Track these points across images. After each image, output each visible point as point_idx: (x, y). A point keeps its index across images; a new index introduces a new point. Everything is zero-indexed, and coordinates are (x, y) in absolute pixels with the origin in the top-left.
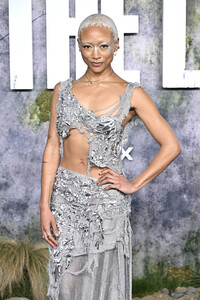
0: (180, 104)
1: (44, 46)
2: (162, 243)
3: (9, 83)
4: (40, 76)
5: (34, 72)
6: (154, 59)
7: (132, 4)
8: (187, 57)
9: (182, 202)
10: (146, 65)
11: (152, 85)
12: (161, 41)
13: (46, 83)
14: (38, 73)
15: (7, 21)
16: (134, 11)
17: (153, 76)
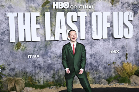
0: (50, 44)
1: (18, 32)
2: (47, 76)
3: (10, 41)
4: (17, 39)
5: (16, 38)
6: (44, 34)
7: (38, 22)
8: (51, 34)
9: (51, 66)
10: (42, 36)
11: (43, 40)
12: (45, 30)
13: (19, 40)
14: (17, 38)
15: (9, 26)
16: (39, 24)
17: (43, 38)
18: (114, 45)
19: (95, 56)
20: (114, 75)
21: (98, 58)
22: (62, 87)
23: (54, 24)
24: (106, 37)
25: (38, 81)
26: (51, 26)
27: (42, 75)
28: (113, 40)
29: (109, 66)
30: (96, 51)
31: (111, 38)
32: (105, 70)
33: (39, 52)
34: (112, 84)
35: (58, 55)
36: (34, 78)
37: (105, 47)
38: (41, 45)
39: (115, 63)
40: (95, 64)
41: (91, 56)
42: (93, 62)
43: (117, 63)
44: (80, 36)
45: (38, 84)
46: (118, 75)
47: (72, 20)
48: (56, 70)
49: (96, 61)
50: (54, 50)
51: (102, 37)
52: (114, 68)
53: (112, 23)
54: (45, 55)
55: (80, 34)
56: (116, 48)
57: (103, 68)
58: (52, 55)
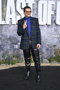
18: (56, 30)
20: (54, 56)
22: (10, 64)
23: (5, 10)
24: (50, 24)
26: (2, 11)
28: (55, 26)
29: (51, 49)
31: (54, 24)
32: (47, 52)
34: (52, 63)
35: (8, 37)
37: (48, 32)
39: (56, 46)
43: (57, 46)
46: (58, 56)
47: (21, 7)
48: (6, 50)
50: (4, 33)
51: (47, 23)
52: (55, 50)
53: (55, 11)
56: (57, 33)
57: (46, 50)
58: (3, 37)
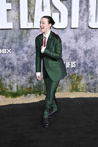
0: (26, 34)
2: (22, 80)
6: (17, 19)
8: (28, 18)
9: (28, 66)
10: (15, 21)
11: (17, 28)
12: (19, 12)
16: (10, 2)
17: (17, 24)
19: (91, 53)
21: (95, 56)
22: (42, 95)
23: (33, 4)
25: (10, 86)
27: (15, 78)
30: (93, 46)
33: (10, 45)
36: (3, 82)
38: (13, 34)
40: (90, 65)
41: (86, 52)
42: (88, 61)
44: (71, 23)
45: (10, 91)
49: (92, 60)
54: (19, 49)
55: (71, 20)
58: (30, 50)
